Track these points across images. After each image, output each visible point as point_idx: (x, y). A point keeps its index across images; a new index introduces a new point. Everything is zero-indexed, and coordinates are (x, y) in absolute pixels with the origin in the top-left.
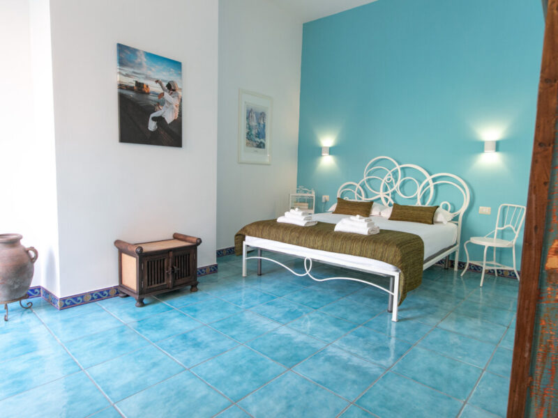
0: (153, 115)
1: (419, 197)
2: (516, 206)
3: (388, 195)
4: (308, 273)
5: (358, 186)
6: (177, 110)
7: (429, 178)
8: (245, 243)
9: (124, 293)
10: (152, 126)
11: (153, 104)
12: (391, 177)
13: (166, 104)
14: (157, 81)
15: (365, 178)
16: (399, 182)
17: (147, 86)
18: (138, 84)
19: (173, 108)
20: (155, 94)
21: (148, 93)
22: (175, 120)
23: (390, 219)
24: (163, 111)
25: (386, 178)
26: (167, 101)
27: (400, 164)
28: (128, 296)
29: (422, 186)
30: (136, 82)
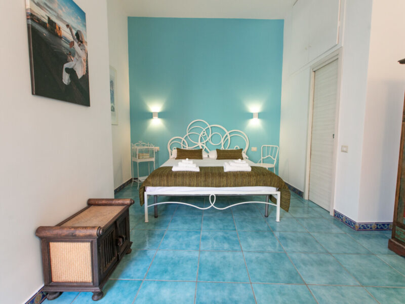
0: (66, 66)
1: (223, 144)
2: (271, 146)
3: (204, 144)
4: (212, 205)
5: (183, 139)
6: (85, 64)
7: (227, 133)
8: (146, 194)
9: (56, 293)
10: (66, 79)
11: (66, 52)
12: (205, 133)
13: (76, 56)
14: (68, 26)
15: (188, 134)
16: (210, 136)
17: (59, 28)
18: (51, 22)
19: (81, 62)
20: (67, 41)
21: (61, 38)
22: (83, 76)
23: (217, 159)
24: (74, 62)
25: (202, 133)
26: (77, 53)
27: (210, 125)
28: (61, 293)
29: (224, 138)
30: (49, 18)
